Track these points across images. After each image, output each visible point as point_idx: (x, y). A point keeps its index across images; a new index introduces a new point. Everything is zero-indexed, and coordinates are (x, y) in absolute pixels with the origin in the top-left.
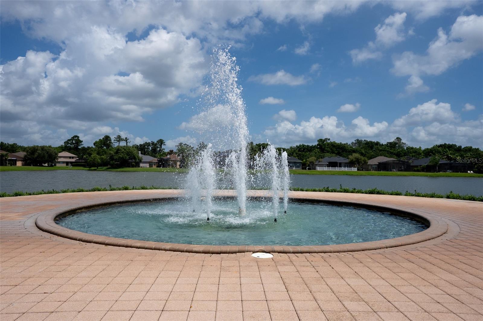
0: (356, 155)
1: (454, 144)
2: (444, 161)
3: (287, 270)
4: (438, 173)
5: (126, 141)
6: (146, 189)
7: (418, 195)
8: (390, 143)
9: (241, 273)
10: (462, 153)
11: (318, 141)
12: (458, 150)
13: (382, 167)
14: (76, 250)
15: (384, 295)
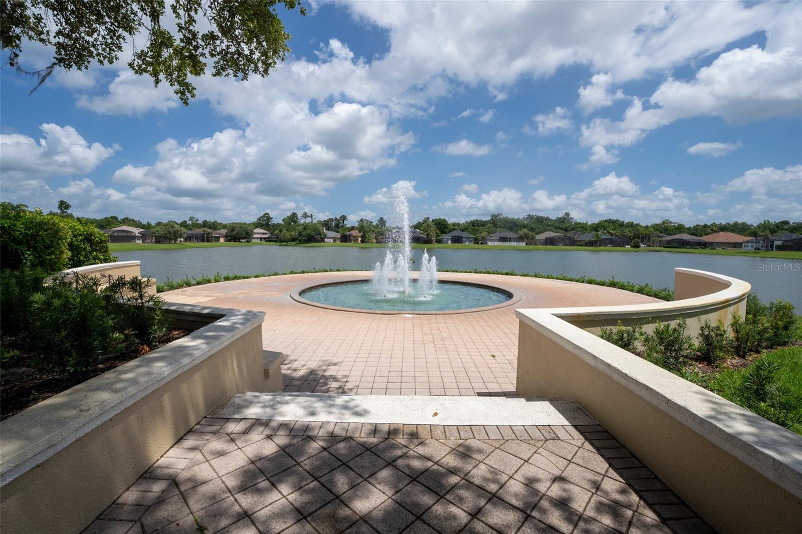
0: (525, 231)
3: (417, 321)
4: (600, 248)
5: (311, 217)
8: (560, 218)
9: (397, 322)
10: (624, 228)
11: (491, 216)
12: (621, 225)
13: (550, 242)
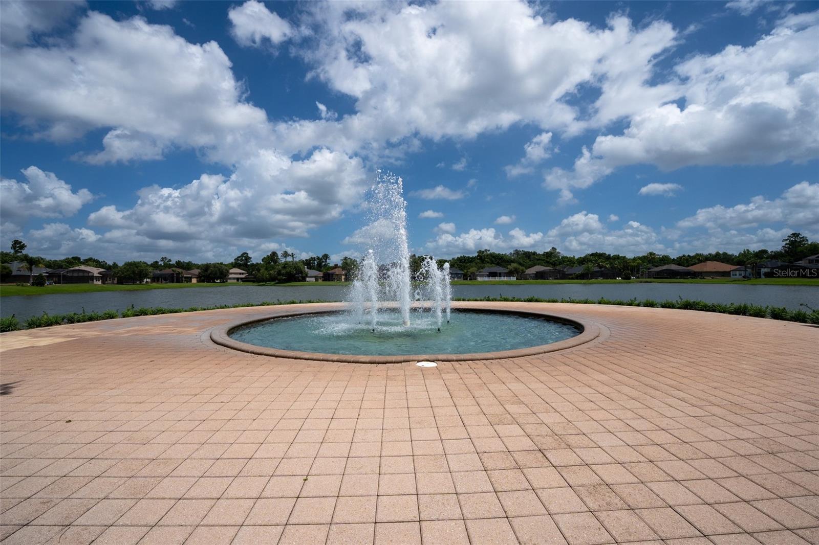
0: (514, 265)
1: (604, 252)
2: (596, 269)
3: (451, 377)
4: (591, 281)
5: (293, 256)
6: (313, 302)
7: (573, 302)
8: (547, 253)
9: (407, 382)
10: (611, 261)
11: (478, 252)
12: (608, 258)
13: (540, 276)
14: (249, 362)
15: (543, 398)
